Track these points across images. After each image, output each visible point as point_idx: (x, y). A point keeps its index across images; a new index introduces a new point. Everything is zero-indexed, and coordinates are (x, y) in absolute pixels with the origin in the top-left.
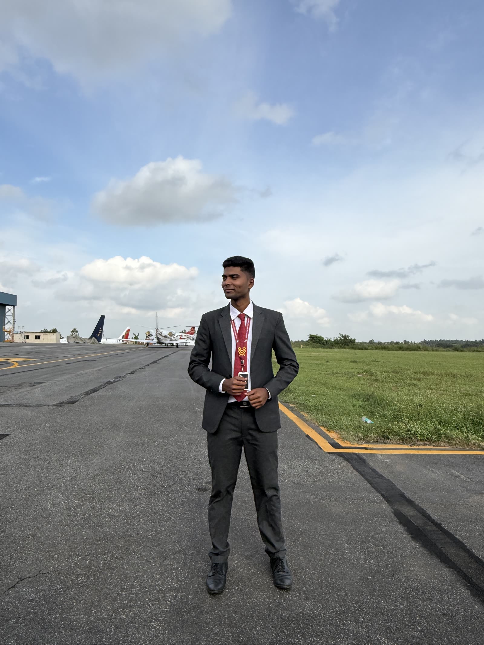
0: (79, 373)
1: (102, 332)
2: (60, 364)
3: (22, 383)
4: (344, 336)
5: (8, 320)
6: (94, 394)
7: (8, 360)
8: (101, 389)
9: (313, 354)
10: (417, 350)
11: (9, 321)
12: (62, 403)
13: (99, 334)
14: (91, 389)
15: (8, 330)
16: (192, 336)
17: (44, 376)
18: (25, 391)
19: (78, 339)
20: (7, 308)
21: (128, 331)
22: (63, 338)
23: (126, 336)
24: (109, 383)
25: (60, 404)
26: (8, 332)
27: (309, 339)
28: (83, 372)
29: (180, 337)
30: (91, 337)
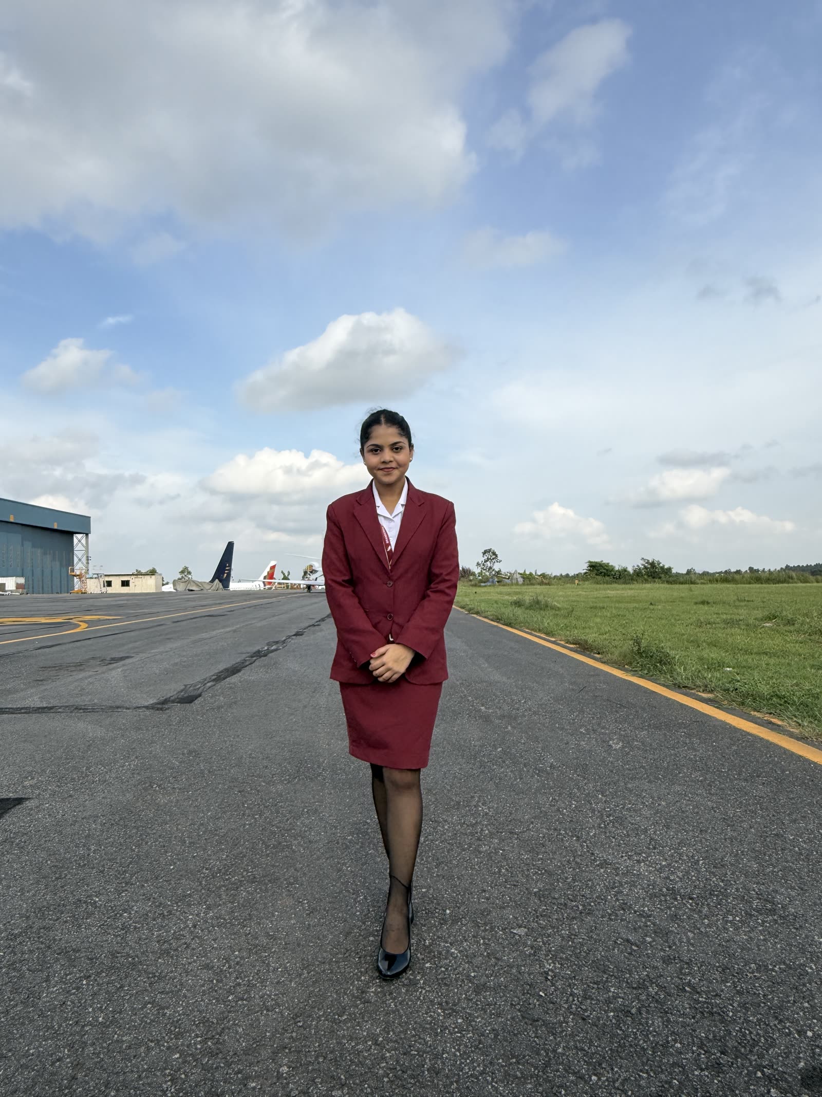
0: (198, 637)
1: (230, 570)
2: (162, 623)
3: (88, 660)
4: (650, 561)
5: (78, 557)
6: (234, 679)
7: (72, 619)
8: (247, 668)
9: (611, 593)
10: (788, 583)
11: (80, 560)
12: (165, 702)
13: (225, 575)
14: (225, 667)
15: (78, 573)
17: (131, 646)
18: (90, 676)
19: (192, 583)
20: (77, 538)
21: (273, 568)
22: (167, 583)
23: (271, 576)
24: (259, 654)
25: (162, 705)
26: (78, 575)
27: (589, 570)
28: (204, 635)
30: (212, 581)
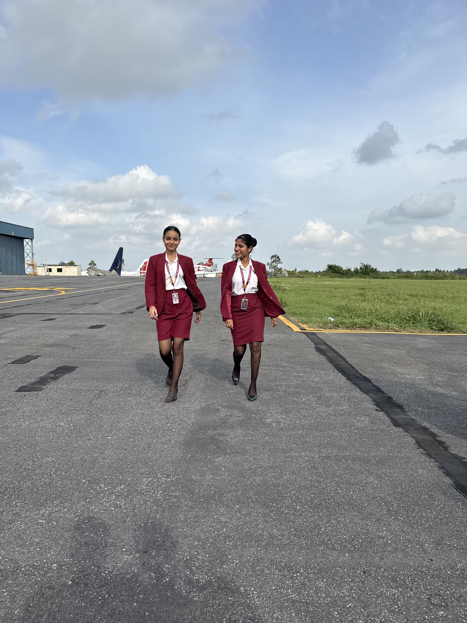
4: (365, 265)
7: (52, 289)
11: (28, 255)
13: (118, 267)
16: (210, 268)
17: (95, 299)
19: (98, 271)
20: (26, 241)
22: (83, 271)
25: (124, 313)
26: (32, 265)
27: (327, 270)
29: (198, 268)
30: (111, 270)
